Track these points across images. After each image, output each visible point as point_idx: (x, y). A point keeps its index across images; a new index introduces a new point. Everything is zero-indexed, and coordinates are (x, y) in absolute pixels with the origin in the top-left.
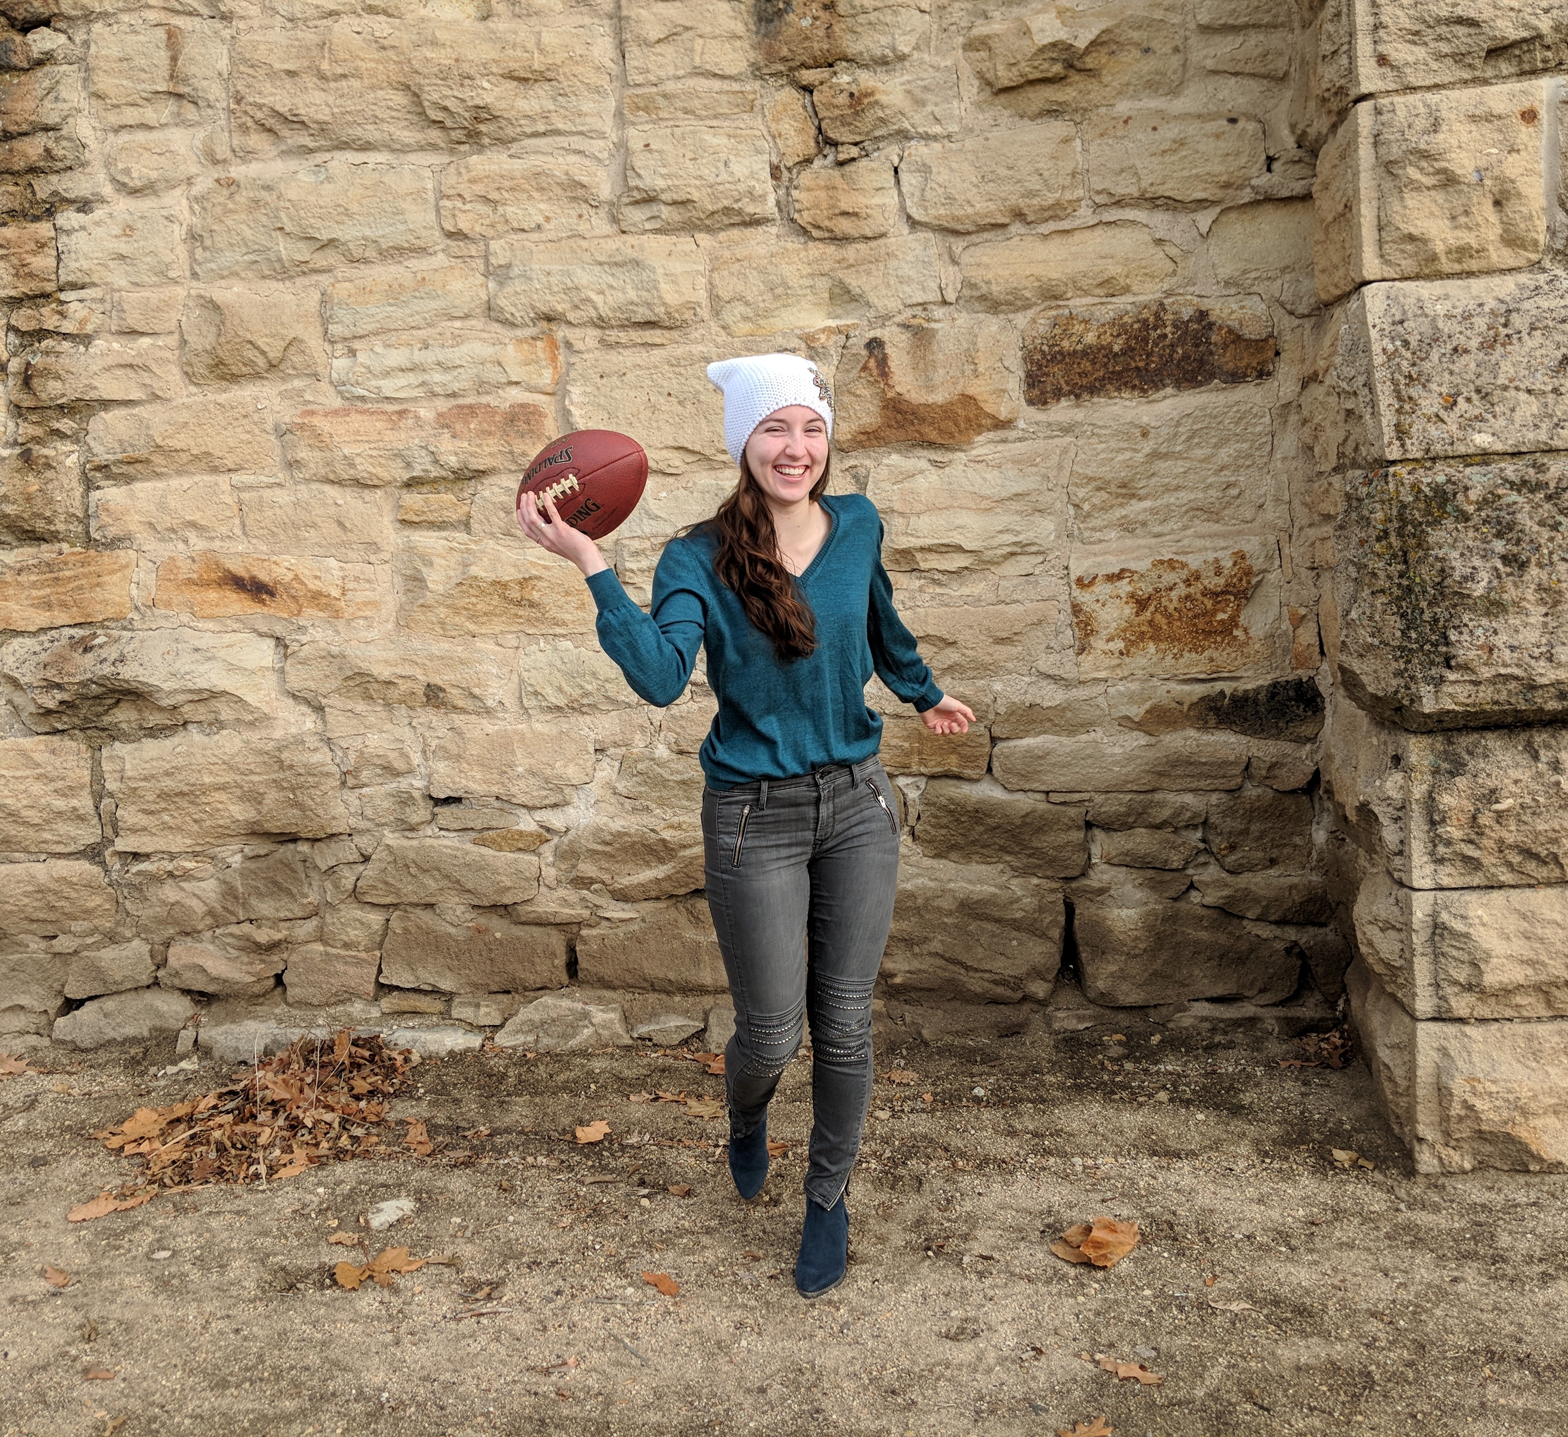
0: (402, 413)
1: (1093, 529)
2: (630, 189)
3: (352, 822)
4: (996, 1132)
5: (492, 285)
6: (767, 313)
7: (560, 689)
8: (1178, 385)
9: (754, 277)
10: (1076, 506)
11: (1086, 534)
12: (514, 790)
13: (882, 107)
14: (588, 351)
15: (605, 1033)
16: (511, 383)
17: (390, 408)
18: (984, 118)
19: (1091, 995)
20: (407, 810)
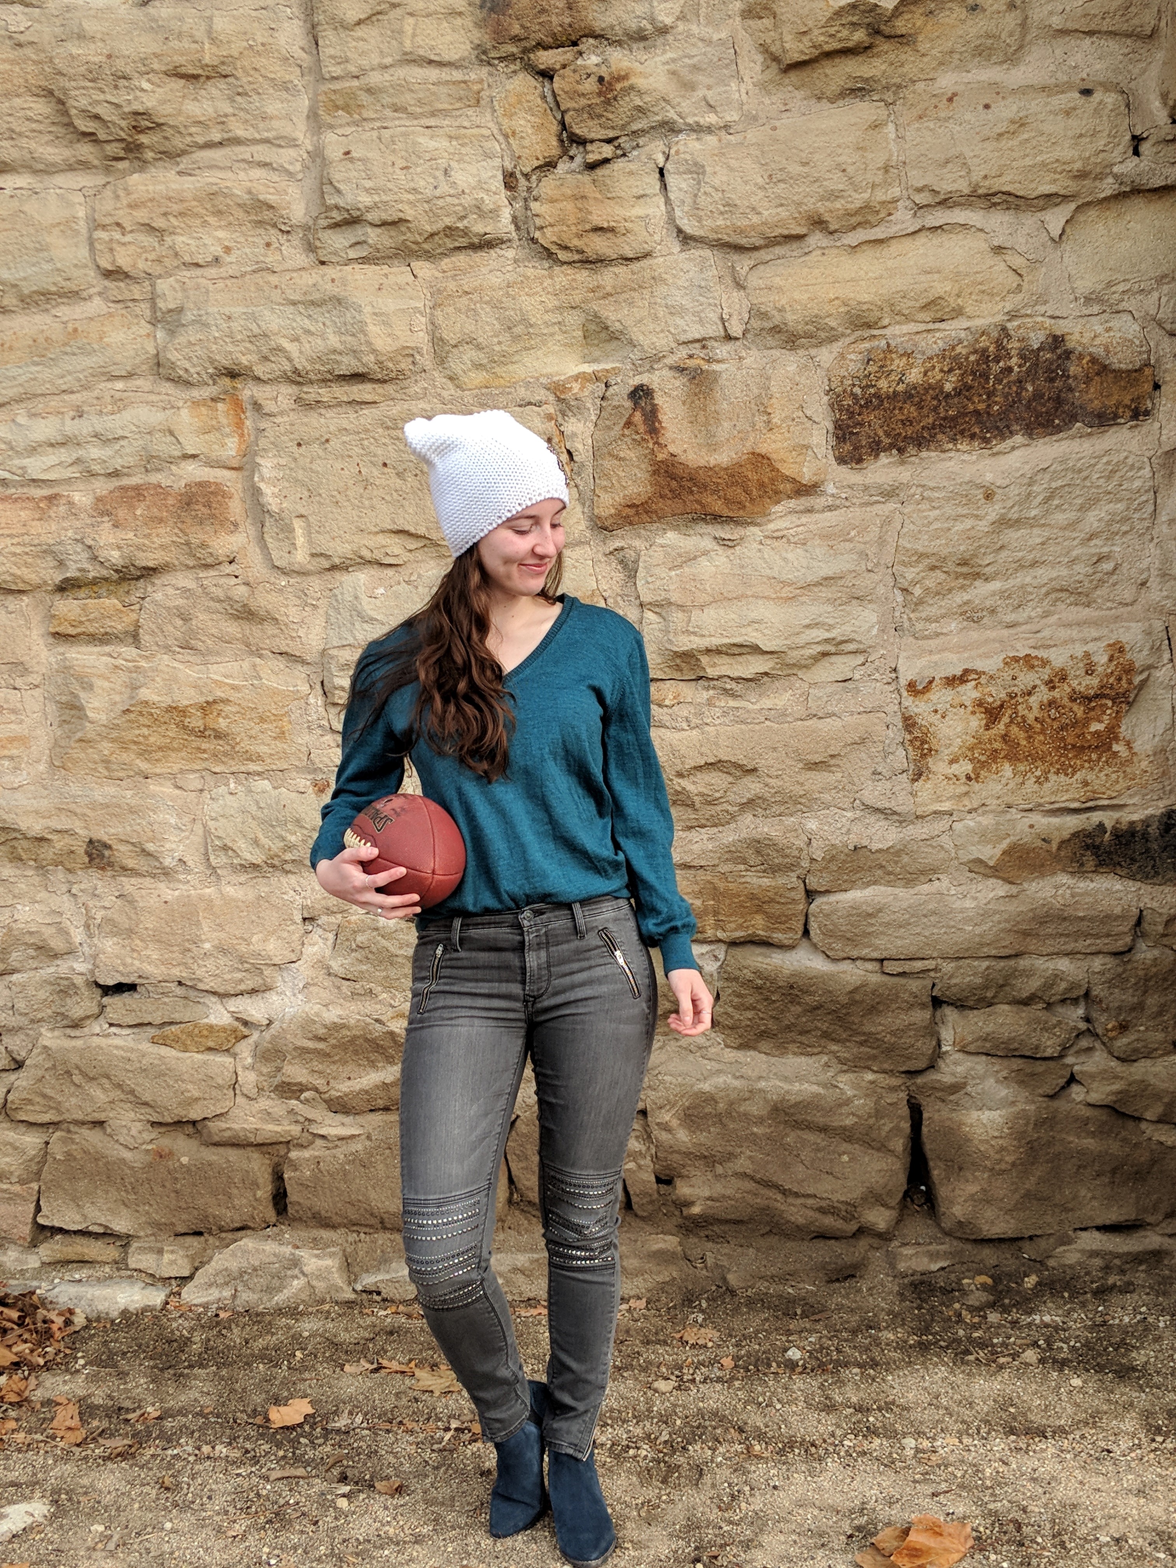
0: (52, 499)
1: (928, 620)
2: (329, 209)
3: (1, 1018)
4: (809, 1406)
5: (160, 334)
6: (505, 359)
7: (256, 842)
8: (1030, 431)
9: (486, 314)
10: (904, 590)
11: (919, 626)
12: (200, 973)
13: (640, 93)
14: (282, 413)
15: (320, 1286)
16: (186, 457)
17: (39, 493)
18: (772, 103)
19: (947, 1224)
20: (68, 1000)
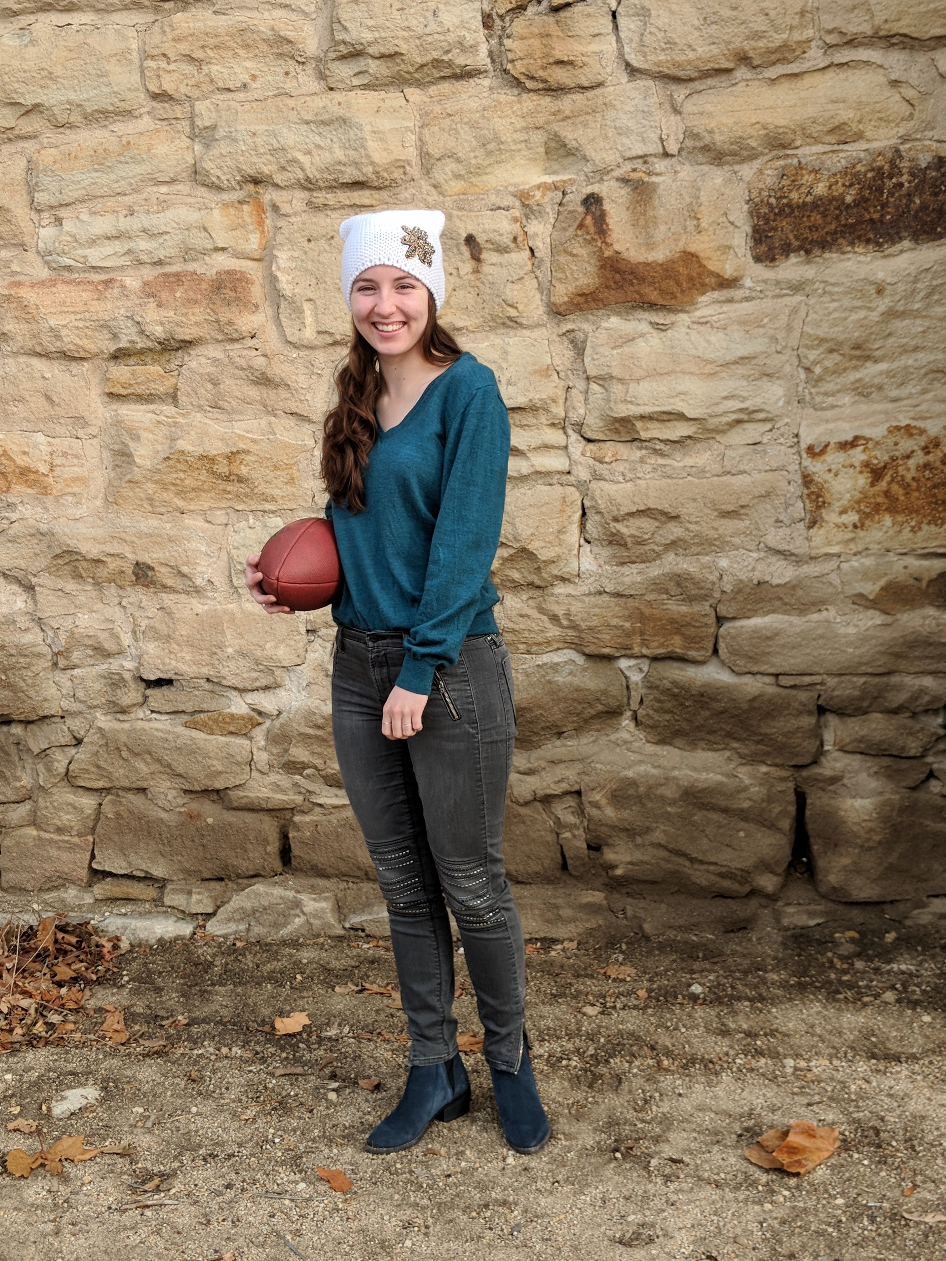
0: (108, 283)
1: (826, 394)
2: (337, 43)
3: (65, 704)
4: (708, 1030)
5: (198, 147)
6: (479, 170)
8: (916, 237)
9: (466, 133)
10: (808, 369)
11: (818, 399)
12: (224, 672)
14: (295, 214)
15: (316, 922)
16: (217, 249)
17: (97, 277)
19: (823, 889)
20: (118, 691)
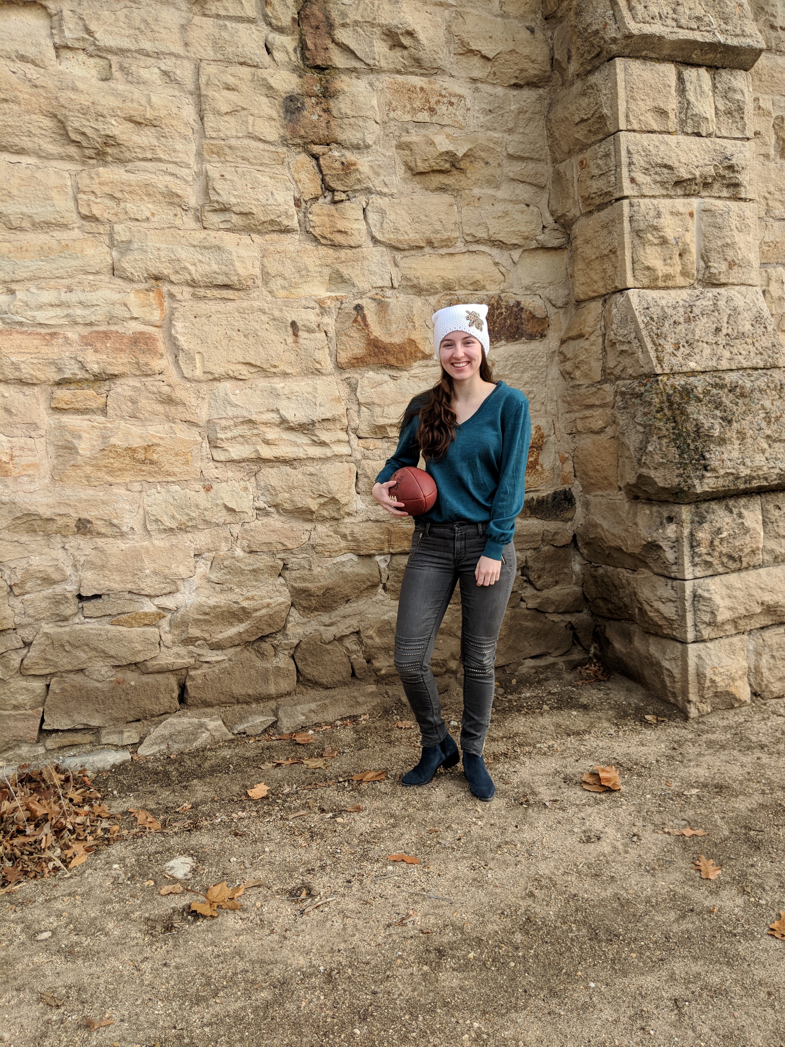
0: (53, 335)
2: (212, 201)
3: (17, 620)
5: (115, 253)
6: (296, 285)
7: (173, 517)
8: (507, 340)
9: (288, 264)
12: (142, 586)
14: (185, 301)
15: (217, 734)
16: (133, 319)
17: (43, 330)
20: (61, 606)
